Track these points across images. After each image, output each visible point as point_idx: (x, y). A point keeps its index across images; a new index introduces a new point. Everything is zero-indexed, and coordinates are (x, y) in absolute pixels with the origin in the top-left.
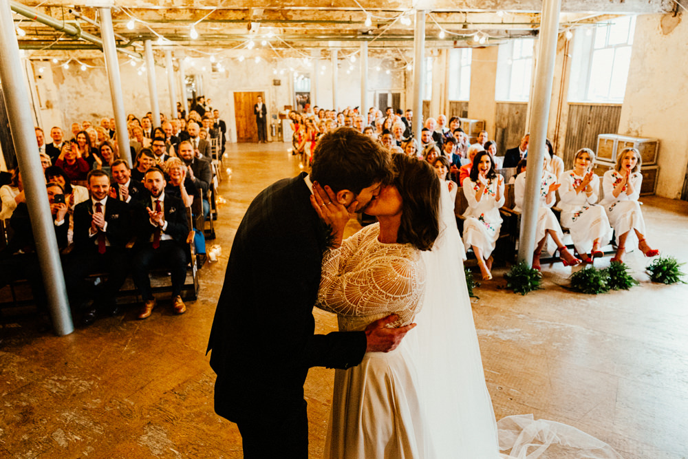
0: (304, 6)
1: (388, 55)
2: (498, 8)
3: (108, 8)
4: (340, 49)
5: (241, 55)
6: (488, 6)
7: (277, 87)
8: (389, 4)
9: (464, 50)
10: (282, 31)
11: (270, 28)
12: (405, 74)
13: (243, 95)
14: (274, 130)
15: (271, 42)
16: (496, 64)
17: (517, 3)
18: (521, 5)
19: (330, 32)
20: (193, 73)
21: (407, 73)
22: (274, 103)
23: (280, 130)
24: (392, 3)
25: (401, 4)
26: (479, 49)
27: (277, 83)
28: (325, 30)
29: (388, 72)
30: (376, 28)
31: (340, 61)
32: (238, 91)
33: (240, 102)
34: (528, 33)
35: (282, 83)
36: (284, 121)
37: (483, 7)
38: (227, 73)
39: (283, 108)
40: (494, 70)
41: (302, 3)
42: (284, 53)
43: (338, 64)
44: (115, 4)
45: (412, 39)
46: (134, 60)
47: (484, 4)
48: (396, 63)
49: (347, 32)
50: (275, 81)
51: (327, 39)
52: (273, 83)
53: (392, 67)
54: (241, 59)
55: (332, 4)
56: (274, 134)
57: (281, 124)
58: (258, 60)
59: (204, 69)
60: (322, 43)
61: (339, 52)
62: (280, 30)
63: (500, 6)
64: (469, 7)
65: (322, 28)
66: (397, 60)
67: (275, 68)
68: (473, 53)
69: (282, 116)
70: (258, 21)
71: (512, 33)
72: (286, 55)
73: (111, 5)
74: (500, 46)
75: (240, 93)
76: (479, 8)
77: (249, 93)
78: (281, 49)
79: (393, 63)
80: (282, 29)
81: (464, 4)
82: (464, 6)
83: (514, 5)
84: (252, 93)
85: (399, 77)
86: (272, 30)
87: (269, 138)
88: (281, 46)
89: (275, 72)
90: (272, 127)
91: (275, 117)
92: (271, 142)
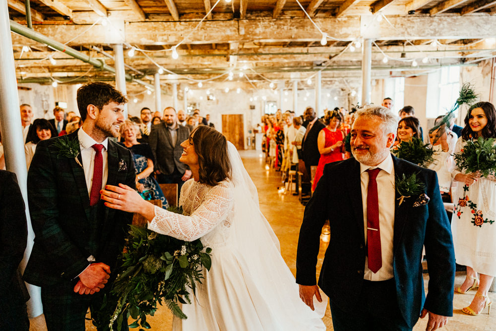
0: (270, 38)
1: (336, 86)
2: (437, 35)
3: (120, 44)
4: (300, 80)
5: (226, 87)
6: (428, 34)
7: (253, 110)
8: (341, 35)
9: (397, 79)
10: (255, 65)
11: (245, 61)
12: (349, 101)
13: (228, 117)
14: (249, 141)
15: (247, 75)
16: (426, 88)
17: (454, 30)
18: (458, 32)
19: (292, 65)
20: (195, 101)
21: (350, 99)
22: (250, 122)
23: (254, 141)
24: (343, 34)
25: (350, 34)
26: (411, 79)
27: (253, 108)
28: (288, 63)
29: (336, 98)
30: (328, 60)
31: (299, 92)
32: (224, 113)
33: (226, 121)
34: (456, 61)
35: (256, 107)
36: (257, 134)
37: (423, 35)
38: (218, 101)
39: (257, 125)
40: (425, 93)
41: (268, 37)
42: (258, 85)
43: (298, 94)
44: (125, 42)
45: (360, 69)
46: (150, 90)
47: (424, 32)
48: (342, 92)
49: (305, 65)
50: (251, 106)
51: (289, 71)
52: (249, 107)
53: (339, 95)
54: (227, 90)
55: (293, 37)
56: (249, 144)
57: (254, 137)
58: (239, 91)
59: (201, 98)
60: (286, 74)
61: (298, 84)
62: (253, 64)
63: (438, 34)
64: (410, 35)
65: (286, 61)
66: (343, 90)
67: (252, 96)
68: (406, 82)
69: (256, 131)
70: (235, 55)
71: (443, 62)
72: (259, 87)
73: (122, 43)
74: (429, 75)
75: (226, 115)
76: (420, 36)
77: (232, 115)
78: (255, 81)
79: (339, 92)
80: (254, 62)
81: (406, 32)
82: (406, 34)
83: (451, 32)
84: (235, 115)
85: (344, 103)
86: (246, 63)
87: (246, 147)
88: (255, 78)
89: (251, 100)
90: (248, 139)
91: (250, 132)
92: (247, 150)
